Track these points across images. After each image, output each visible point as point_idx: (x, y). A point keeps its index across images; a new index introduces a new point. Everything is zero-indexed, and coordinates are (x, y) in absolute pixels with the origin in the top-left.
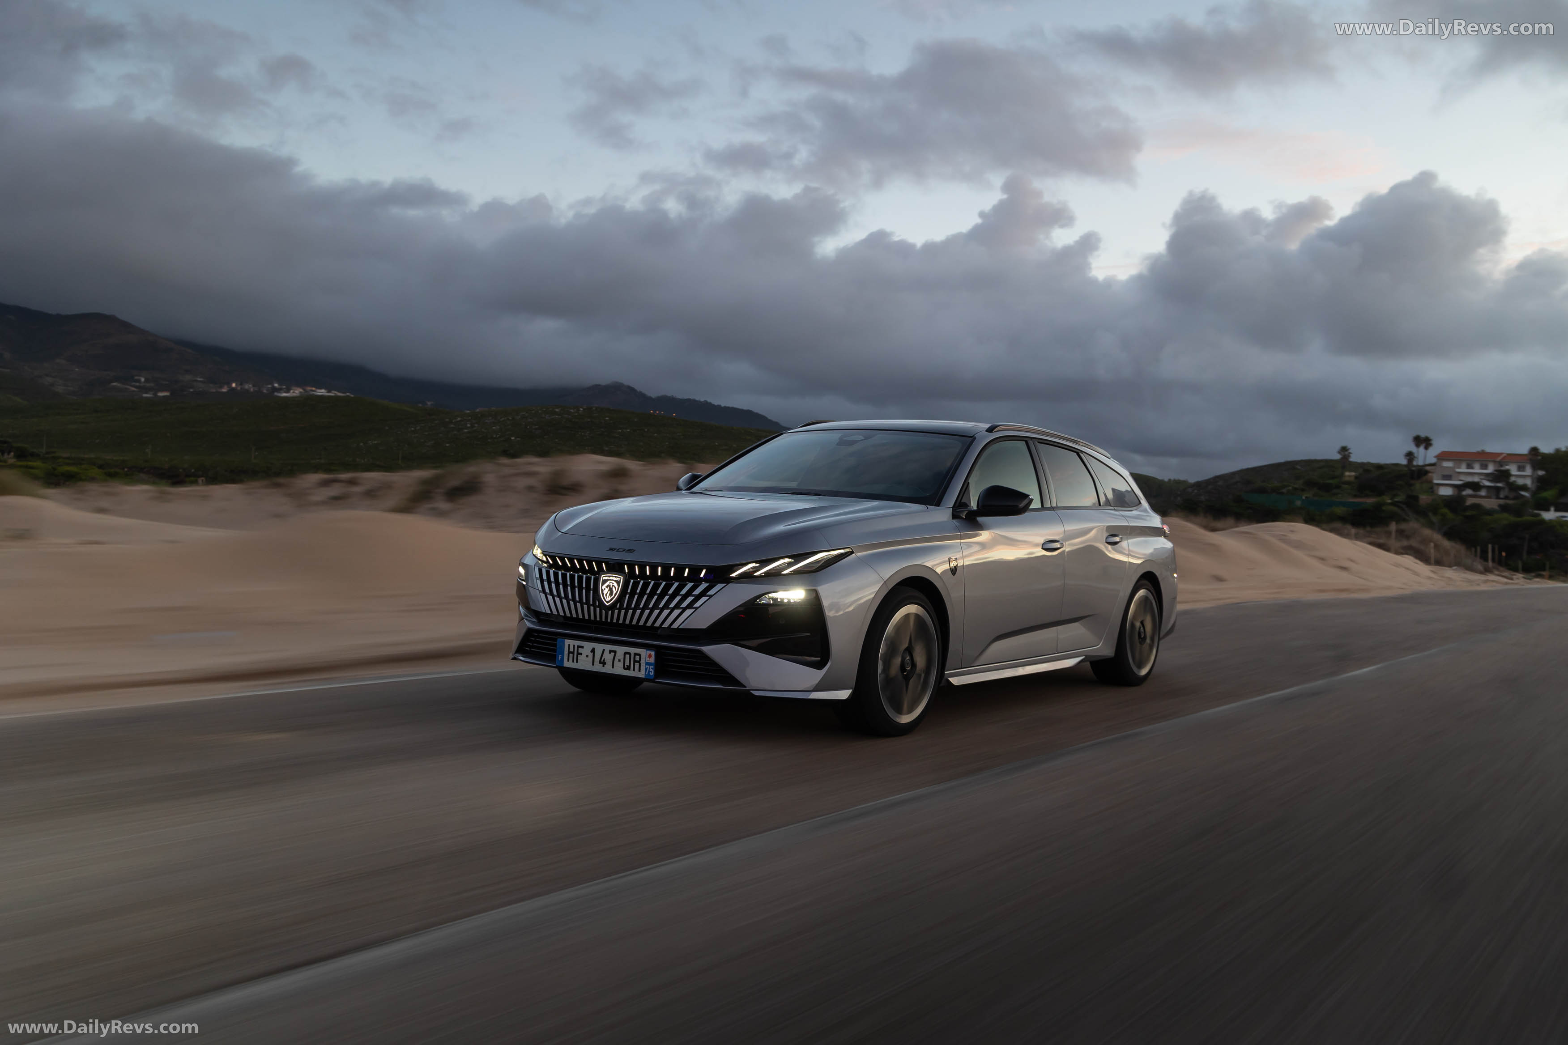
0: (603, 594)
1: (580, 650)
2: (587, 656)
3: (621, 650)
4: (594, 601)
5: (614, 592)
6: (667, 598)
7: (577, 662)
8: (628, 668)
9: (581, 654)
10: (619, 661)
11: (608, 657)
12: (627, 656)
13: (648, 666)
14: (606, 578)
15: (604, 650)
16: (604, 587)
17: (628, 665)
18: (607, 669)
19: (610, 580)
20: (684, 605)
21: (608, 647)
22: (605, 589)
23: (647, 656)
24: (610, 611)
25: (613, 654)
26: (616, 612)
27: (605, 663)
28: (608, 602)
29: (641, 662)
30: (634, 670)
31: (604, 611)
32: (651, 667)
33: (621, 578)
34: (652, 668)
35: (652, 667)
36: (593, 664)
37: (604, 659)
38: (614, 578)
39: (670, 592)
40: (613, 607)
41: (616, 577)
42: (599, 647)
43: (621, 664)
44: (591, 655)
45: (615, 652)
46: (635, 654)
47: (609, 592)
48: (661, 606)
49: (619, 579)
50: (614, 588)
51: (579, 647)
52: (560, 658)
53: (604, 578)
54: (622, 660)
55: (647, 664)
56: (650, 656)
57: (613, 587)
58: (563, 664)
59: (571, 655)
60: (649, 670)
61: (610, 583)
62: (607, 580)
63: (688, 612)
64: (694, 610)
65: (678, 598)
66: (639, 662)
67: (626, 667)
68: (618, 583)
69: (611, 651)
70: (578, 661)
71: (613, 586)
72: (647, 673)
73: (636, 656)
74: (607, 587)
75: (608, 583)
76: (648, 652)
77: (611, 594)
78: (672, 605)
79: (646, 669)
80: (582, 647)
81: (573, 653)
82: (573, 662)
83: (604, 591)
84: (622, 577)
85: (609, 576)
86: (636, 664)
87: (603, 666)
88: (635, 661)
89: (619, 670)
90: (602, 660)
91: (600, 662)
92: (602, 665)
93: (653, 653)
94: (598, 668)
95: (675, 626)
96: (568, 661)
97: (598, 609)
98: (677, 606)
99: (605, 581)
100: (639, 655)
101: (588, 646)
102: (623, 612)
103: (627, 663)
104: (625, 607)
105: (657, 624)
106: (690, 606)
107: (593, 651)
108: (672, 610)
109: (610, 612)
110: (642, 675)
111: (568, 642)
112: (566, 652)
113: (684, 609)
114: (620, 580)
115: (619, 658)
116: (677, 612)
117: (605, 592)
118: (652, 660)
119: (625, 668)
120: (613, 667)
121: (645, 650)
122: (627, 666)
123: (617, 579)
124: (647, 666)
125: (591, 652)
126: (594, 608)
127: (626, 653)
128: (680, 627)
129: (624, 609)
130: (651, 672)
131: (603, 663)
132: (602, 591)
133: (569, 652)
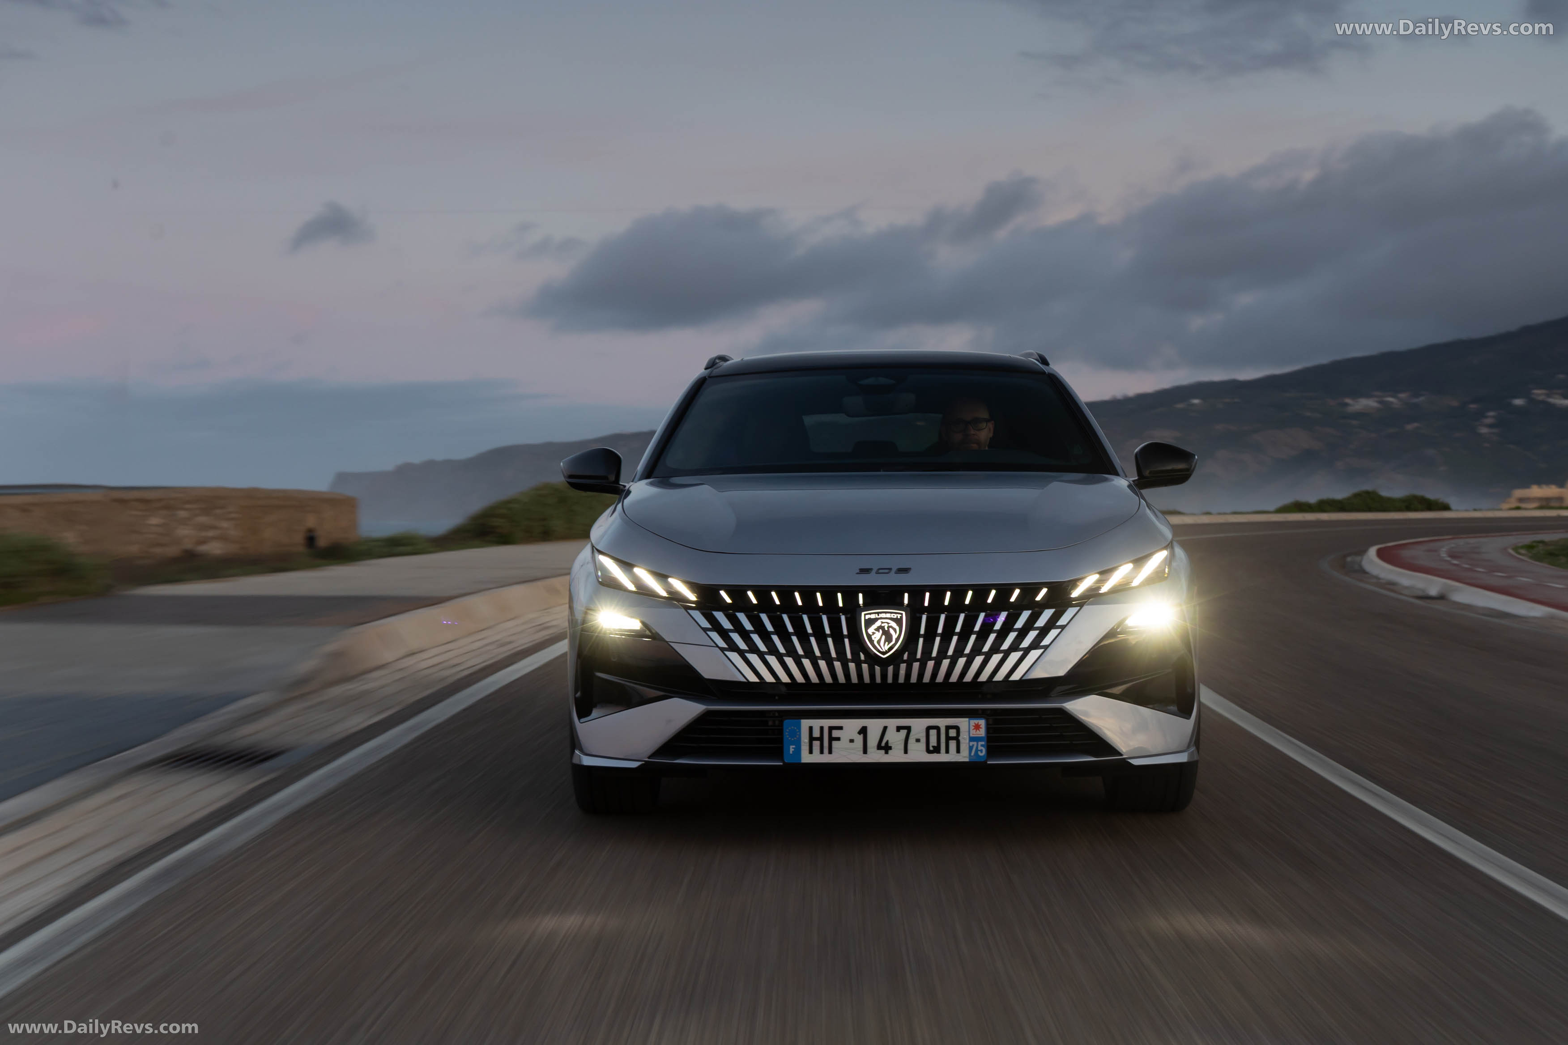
0: (872, 642)
1: (835, 734)
2: (852, 741)
3: (919, 725)
4: (855, 654)
5: (895, 636)
6: (992, 636)
7: (830, 752)
8: (937, 750)
9: (838, 739)
10: (918, 740)
11: (895, 738)
12: (933, 733)
13: (975, 743)
14: (873, 616)
15: (885, 728)
16: (871, 631)
17: (936, 745)
18: (896, 756)
19: (881, 618)
20: (1026, 643)
21: (892, 723)
22: (874, 633)
23: (972, 728)
24: (892, 666)
25: (904, 732)
26: (903, 667)
27: (890, 748)
28: (884, 653)
29: (960, 738)
30: (947, 751)
31: (877, 669)
32: (980, 743)
33: (902, 614)
34: (982, 746)
35: (983, 743)
36: (865, 751)
37: (888, 741)
38: (888, 615)
39: (998, 626)
40: (895, 659)
41: (891, 613)
42: (875, 726)
43: (922, 745)
44: (859, 739)
45: (908, 729)
46: (948, 728)
47: (884, 637)
48: (986, 648)
49: (899, 616)
50: (892, 631)
51: (831, 729)
52: (792, 750)
53: (867, 617)
54: (923, 740)
55: (972, 739)
56: (977, 727)
57: (891, 629)
58: (800, 760)
59: (816, 744)
60: (977, 747)
61: (882, 623)
62: (876, 620)
63: (1034, 654)
64: (1042, 650)
65: (1012, 636)
66: (957, 739)
67: (931, 748)
68: (899, 621)
69: (899, 729)
70: (833, 750)
71: (889, 627)
72: (973, 754)
73: (951, 731)
74: (877, 629)
75: (878, 624)
76: (974, 722)
77: (889, 638)
78: (1005, 646)
79: (971, 748)
80: (840, 728)
81: (821, 739)
82: (822, 752)
83: (873, 637)
84: (904, 613)
85: (878, 613)
86: (950, 741)
87: (887, 753)
88: (948, 739)
89: (918, 754)
90: (883, 744)
91: (879, 747)
92: (883, 751)
93: (982, 722)
94: (876, 756)
95: (1016, 676)
96: (811, 752)
97: (865, 666)
98: (1014, 647)
99: (870, 623)
100: (957, 728)
101: (852, 726)
102: (916, 665)
103: (933, 742)
104: (919, 656)
105: (984, 677)
106: (1035, 645)
107: (863, 731)
108: (1007, 654)
109: (891, 669)
110: (964, 757)
111: (805, 723)
112: (805, 739)
113: (1027, 651)
114: (901, 617)
115: (917, 737)
116: (1015, 656)
117: (877, 636)
118: (982, 732)
119: (928, 751)
120: (906, 752)
121: (967, 719)
122: (933, 747)
123: (895, 616)
124: (971, 744)
125: (859, 733)
126: (856, 666)
127: (929, 729)
128: (1024, 678)
129: (917, 660)
130: (981, 751)
131: (887, 748)
132: (869, 637)
133: (812, 739)
